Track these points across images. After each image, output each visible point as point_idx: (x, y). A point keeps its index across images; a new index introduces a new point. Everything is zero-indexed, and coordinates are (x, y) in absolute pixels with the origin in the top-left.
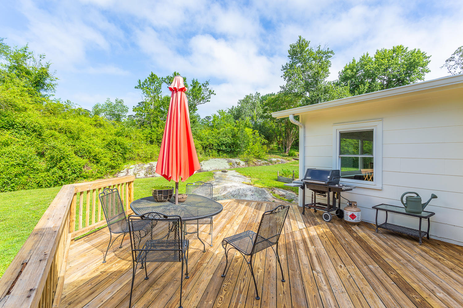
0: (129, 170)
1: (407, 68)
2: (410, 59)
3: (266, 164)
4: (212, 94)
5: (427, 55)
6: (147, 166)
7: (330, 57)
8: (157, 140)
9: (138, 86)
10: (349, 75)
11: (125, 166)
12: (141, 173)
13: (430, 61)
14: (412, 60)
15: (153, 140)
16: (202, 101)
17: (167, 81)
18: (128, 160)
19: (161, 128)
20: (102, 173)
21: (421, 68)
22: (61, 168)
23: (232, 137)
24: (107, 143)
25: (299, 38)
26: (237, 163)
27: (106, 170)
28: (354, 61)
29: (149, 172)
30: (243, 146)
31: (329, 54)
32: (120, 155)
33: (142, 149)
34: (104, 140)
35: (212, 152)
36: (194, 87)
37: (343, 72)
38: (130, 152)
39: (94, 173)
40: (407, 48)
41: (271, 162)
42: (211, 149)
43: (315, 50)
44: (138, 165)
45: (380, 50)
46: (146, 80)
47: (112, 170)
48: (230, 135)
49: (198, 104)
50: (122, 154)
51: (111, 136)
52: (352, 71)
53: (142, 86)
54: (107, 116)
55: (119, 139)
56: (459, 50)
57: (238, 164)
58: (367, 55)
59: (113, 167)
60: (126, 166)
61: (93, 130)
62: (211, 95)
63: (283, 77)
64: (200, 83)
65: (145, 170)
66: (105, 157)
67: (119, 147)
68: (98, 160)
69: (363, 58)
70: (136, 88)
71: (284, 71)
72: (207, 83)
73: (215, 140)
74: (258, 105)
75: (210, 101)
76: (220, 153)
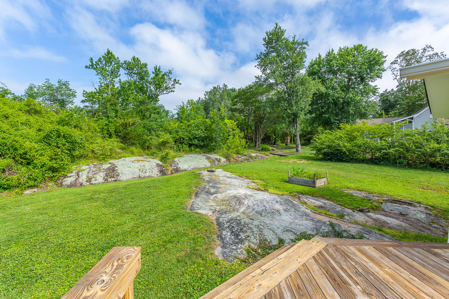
0: (80, 173)
3: (247, 159)
4: (177, 83)
5: (384, 55)
6: (106, 166)
7: (304, 48)
8: (115, 132)
9: (90, 65)
10: (316, 70)
11: (73, 167)
12: (98, 177)
13: (386, 61)
14: (371, 59)
15: (111, 133)
16: (165, 91)
17: (124, 66)
18: (77, 158)
19: (120, 118)
20: (36, 180)
21: (378, 67)
23: (205, 130)
24: (45, 134)
25: (275, 26)
26: (217, 159)
27: (43, 175)
28: (320, 56)
29: (110, 174)
30: (220, 140)
31: (304, 46)
32: (66, 151)
33: (97, 143)
34: (39, 130)
35: (183, 147)
36: (157, 75)
37: (310, 67)
38: (81, 147)
39: (22, 181)
40: (366, 47)
41: (251, 158)
42: (181, 143)
43: (290, 39)
44: (93, 166)
45: (342, 47)
46: (100, 58)
47: (54, 174)
48: (203, 128)
49: (160, 94)
50: (68, 150)
51: (50, 125)
53: (94, 66)
54: (46, 101)
55: (65, 129)
56: (401, 54)
57: (219, 161)
58: (333, 51)
59: (54, 170)
60: (75, 167)
61: (24, 117)
62: (176, 85)
63: (257, 67)
64: (162, 72)
65: (103, 172)
66: (42, 155)
67: (64, 141)
68: (29, 159)
69: (329, 54)
70: (86, 67)
71: (258, 61)
72: (170, 72)
73: (186, 133)
74: (226, 97)
75: (174, 91)
76: (193, 148)
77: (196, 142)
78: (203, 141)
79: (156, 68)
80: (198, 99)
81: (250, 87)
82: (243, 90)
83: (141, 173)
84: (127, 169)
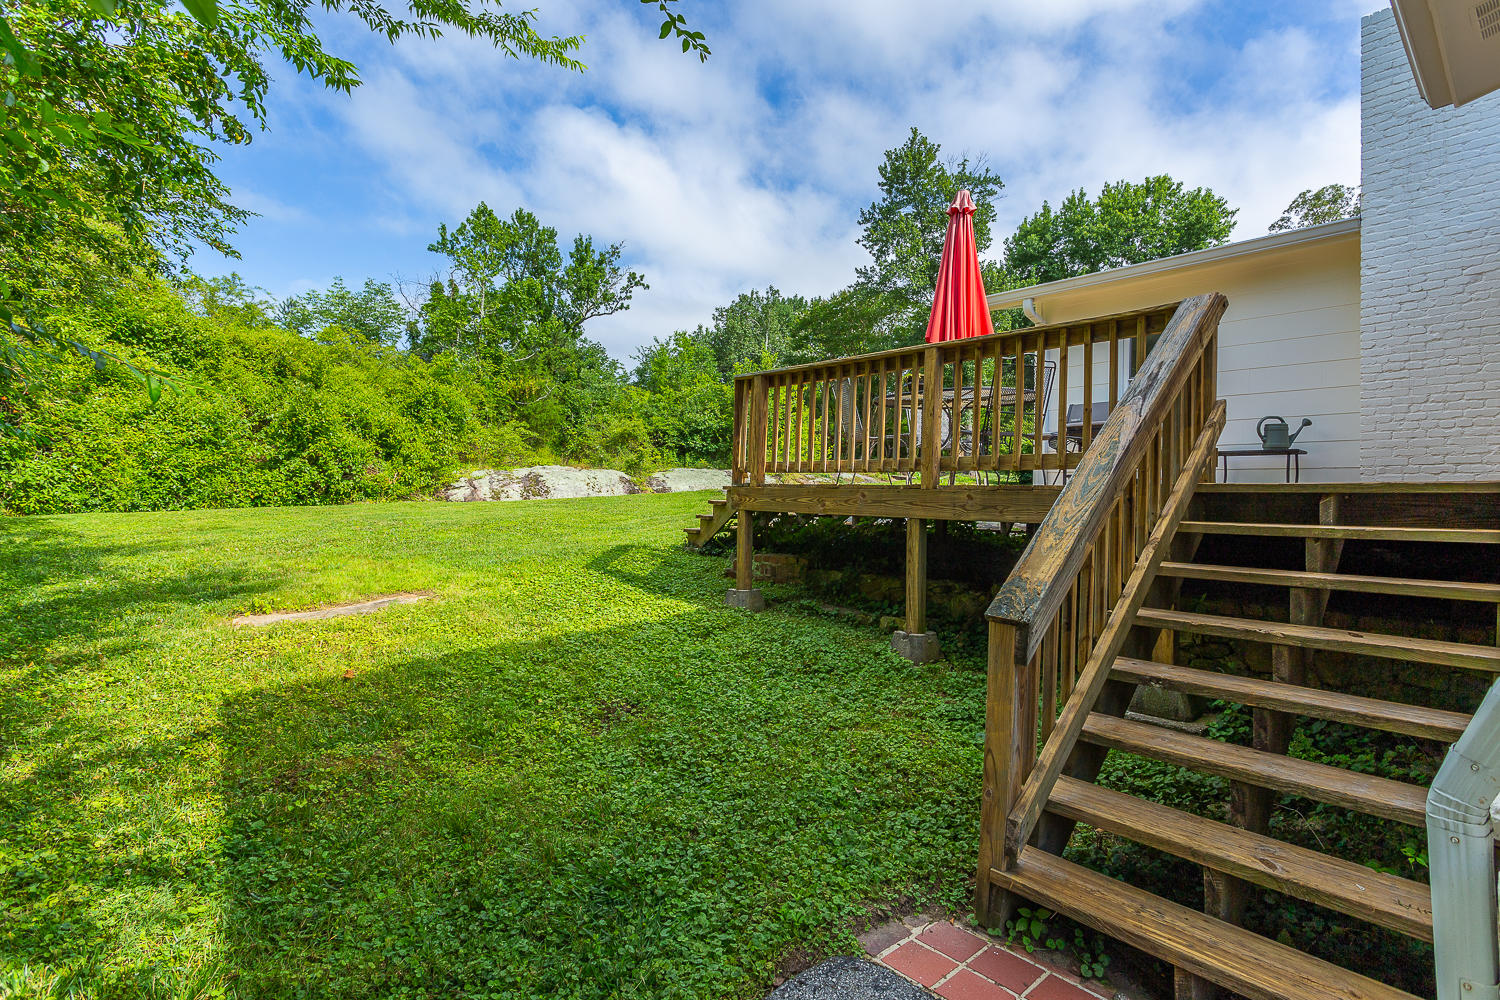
0: (475, 483)
1: (1181, 238)
2: (1188, 215)
4: (636, 284)
5: (1230, 207)
6: (521, 473)
7: (992, 193)
9: (438, 243)
10: (1034, 249)
12: (511, 492)
13: (1235, 224)
14: (1192, 219)
16: (602, 307)
19: (507, 378)
20: (411, 485)
21: (1215, 242)
22: (313, 461)
23: (722, 412)
25: (911, 135)
27: (419, 477)
28: (1046, 209)
29: (532, 488)
31: (990, 187)
35: (662, 457)
36: (581, 261)
37: (1017, 240)
39: (390, 483)
40: (1180, 185)
43: (952, 170)
44: (493, 471)
45: (1113, 184)
46: (463, 225)
48: (715, 405)
49: (589, 314)
52: (1042, 238)
53: (449, 245)
56: (1300, 200)
58: (1082, 195)
62: (634, 289)
63: (861, 243)
65: (520, 482)
66: (412, 440)
68: (392, 447)
69: (1071, 205)
70: (431, 249)
71: (864, 226)
72: (615, 251)
73: (672, 420)
74: (775, 325)
75: (627, 308)
76: (688, 459)
77: (697, 442)
78: (715, 440)
79: (579, 242)
80: (696, 329)
81: (845, 297)
82: (825, 306)
83: (590, 491)
84: (564, 481)
